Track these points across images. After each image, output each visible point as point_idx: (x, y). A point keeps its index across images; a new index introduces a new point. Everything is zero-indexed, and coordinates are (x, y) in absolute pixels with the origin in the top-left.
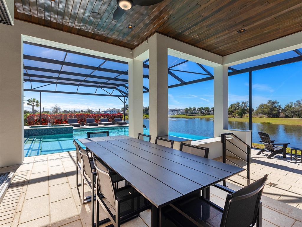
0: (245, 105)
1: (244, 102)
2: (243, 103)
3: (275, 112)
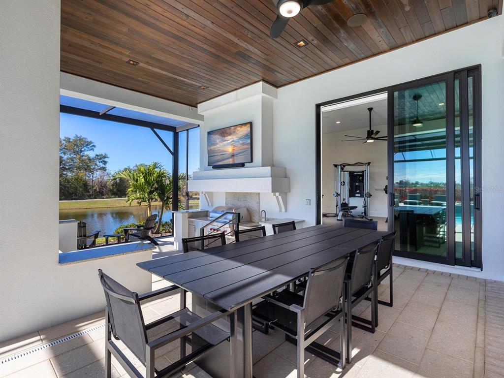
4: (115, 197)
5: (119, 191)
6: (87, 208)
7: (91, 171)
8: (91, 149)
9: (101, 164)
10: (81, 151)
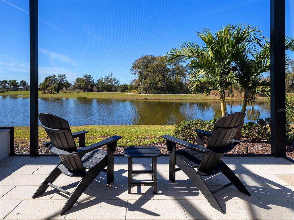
0: (62, 78)
1: (61, 75)
2: (59, 76)
3: (89, 87)
4: (199, 93)
5: (201, 89)
6: (180, 100)
7: (184, 76)
8: (184, 62)
9: (190, 70)
10: (179, 63)
